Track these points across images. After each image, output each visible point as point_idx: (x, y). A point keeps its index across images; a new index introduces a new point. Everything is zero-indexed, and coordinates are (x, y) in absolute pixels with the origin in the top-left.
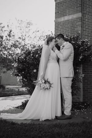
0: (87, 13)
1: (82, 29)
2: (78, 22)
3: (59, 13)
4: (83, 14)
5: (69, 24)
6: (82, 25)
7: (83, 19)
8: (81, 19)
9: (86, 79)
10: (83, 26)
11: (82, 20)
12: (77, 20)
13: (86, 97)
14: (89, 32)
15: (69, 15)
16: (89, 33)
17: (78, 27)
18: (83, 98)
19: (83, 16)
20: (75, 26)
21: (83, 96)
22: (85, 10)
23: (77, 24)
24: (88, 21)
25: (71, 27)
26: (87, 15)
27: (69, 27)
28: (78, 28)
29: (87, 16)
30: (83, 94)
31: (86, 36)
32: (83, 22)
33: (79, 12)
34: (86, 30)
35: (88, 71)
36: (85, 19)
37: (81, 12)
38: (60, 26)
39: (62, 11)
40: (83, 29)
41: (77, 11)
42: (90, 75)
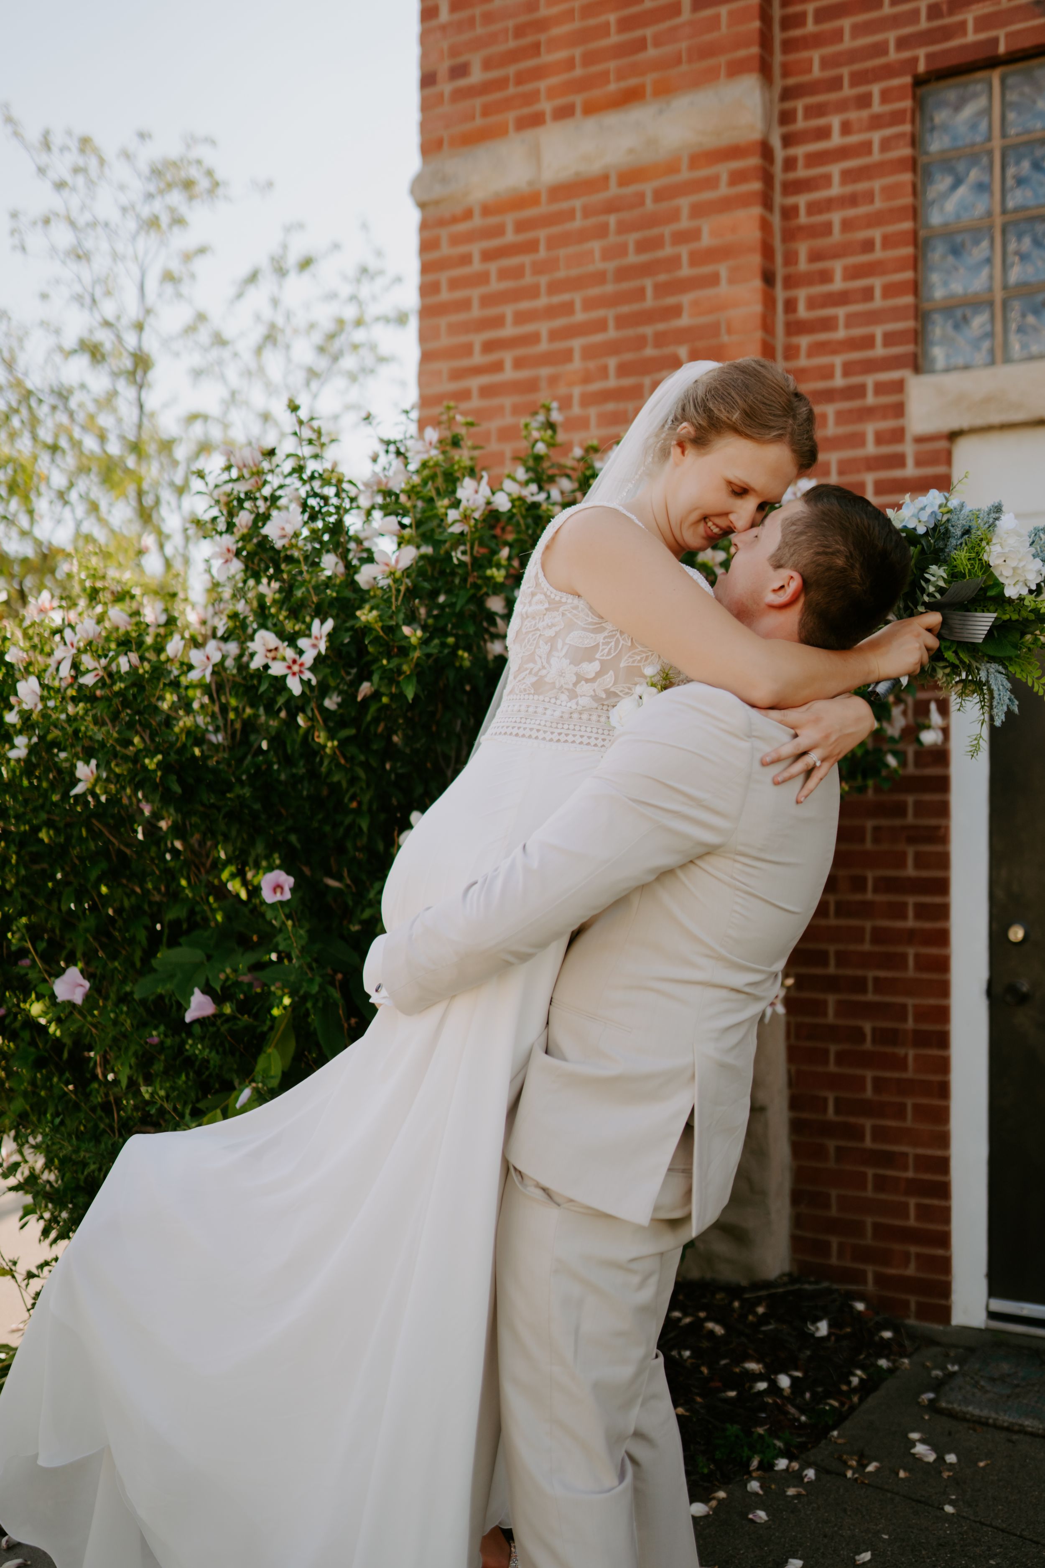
0: (835, 84)
1: (769, 302)
2: (726, 205)
3: (477, 76)
4: (787, 94)
5: (601, 231)
6: (767, 251)
7: (790, 164)
8: (754, 161)
9: (832, 984)
10: (790, 259)
11: (768, 179)
12: (711, 183)
13: (834, 1212)
14: (868, 342)
15: (595, 108)
16: (871, 366)
17: (713, 280)
18: (798, 1221)
19: (786, 118)
20: (674, 262)
21: (796, 1197)
22: (816, 41)
23: (707, 240)
24: (852, 200)
25: (623, 274)
26: (842, 106)
27: (600, 278)
28: (724, 289)
29: (846, 128)
30: (800, 1175)
31: (827, 396)
32: (789, 213)
33: (736, 69)
34: (828, 324)
36: (815, 159)
37: (765, 70)
38: (488, 256)
39: (513, 56)
40: (790, 306)
41: (706, 52)
42: (879, 936)
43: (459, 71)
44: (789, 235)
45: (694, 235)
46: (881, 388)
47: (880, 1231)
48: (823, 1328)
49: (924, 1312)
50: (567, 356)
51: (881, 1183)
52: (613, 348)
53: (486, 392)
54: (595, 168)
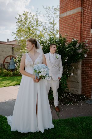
0: (87, 7)
2: (78, 17)
5: (70, 19)
6: (81, 20)
7: (84, 13)
8: (80, 13)
9: (84, 74)
11: (82, 14)
12: (77, 15)
13: (84, 90)
15: (70, 10)
16: (88, 28)
17: (77, 22)
18: (82, 91)
19: (83, 9)
20: (75, 21)
22: (86, 3)
23: (77, 20)
24: (88, 16)
25: (72, 22)
27: (70, 23)
28: (78, 23)
29: (87, 10)
30: (82, 87)
31: (85, 31)
32: (83, 17)
33: (79, 6)
34: (85, 25)
35: (86, 67)
37: (82, 6)
38: (64, 21)
39: (65, 6)
40: (83, 24)
41: (77, 5)
42: (88, 71)
43: (62, 7)
44: (83, 19)
45: (76, 19)
46: (89, 30)
47: (87, 92)
48: (81, 97)
49: (90, 97)
50: (68, 28)
51: (87, 88)
52: (71, 28)
53: (63, 31)
54: (70, 14)
